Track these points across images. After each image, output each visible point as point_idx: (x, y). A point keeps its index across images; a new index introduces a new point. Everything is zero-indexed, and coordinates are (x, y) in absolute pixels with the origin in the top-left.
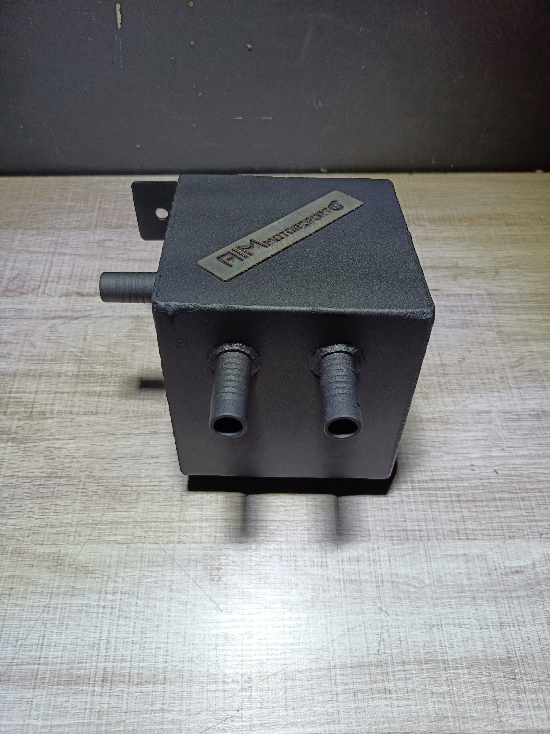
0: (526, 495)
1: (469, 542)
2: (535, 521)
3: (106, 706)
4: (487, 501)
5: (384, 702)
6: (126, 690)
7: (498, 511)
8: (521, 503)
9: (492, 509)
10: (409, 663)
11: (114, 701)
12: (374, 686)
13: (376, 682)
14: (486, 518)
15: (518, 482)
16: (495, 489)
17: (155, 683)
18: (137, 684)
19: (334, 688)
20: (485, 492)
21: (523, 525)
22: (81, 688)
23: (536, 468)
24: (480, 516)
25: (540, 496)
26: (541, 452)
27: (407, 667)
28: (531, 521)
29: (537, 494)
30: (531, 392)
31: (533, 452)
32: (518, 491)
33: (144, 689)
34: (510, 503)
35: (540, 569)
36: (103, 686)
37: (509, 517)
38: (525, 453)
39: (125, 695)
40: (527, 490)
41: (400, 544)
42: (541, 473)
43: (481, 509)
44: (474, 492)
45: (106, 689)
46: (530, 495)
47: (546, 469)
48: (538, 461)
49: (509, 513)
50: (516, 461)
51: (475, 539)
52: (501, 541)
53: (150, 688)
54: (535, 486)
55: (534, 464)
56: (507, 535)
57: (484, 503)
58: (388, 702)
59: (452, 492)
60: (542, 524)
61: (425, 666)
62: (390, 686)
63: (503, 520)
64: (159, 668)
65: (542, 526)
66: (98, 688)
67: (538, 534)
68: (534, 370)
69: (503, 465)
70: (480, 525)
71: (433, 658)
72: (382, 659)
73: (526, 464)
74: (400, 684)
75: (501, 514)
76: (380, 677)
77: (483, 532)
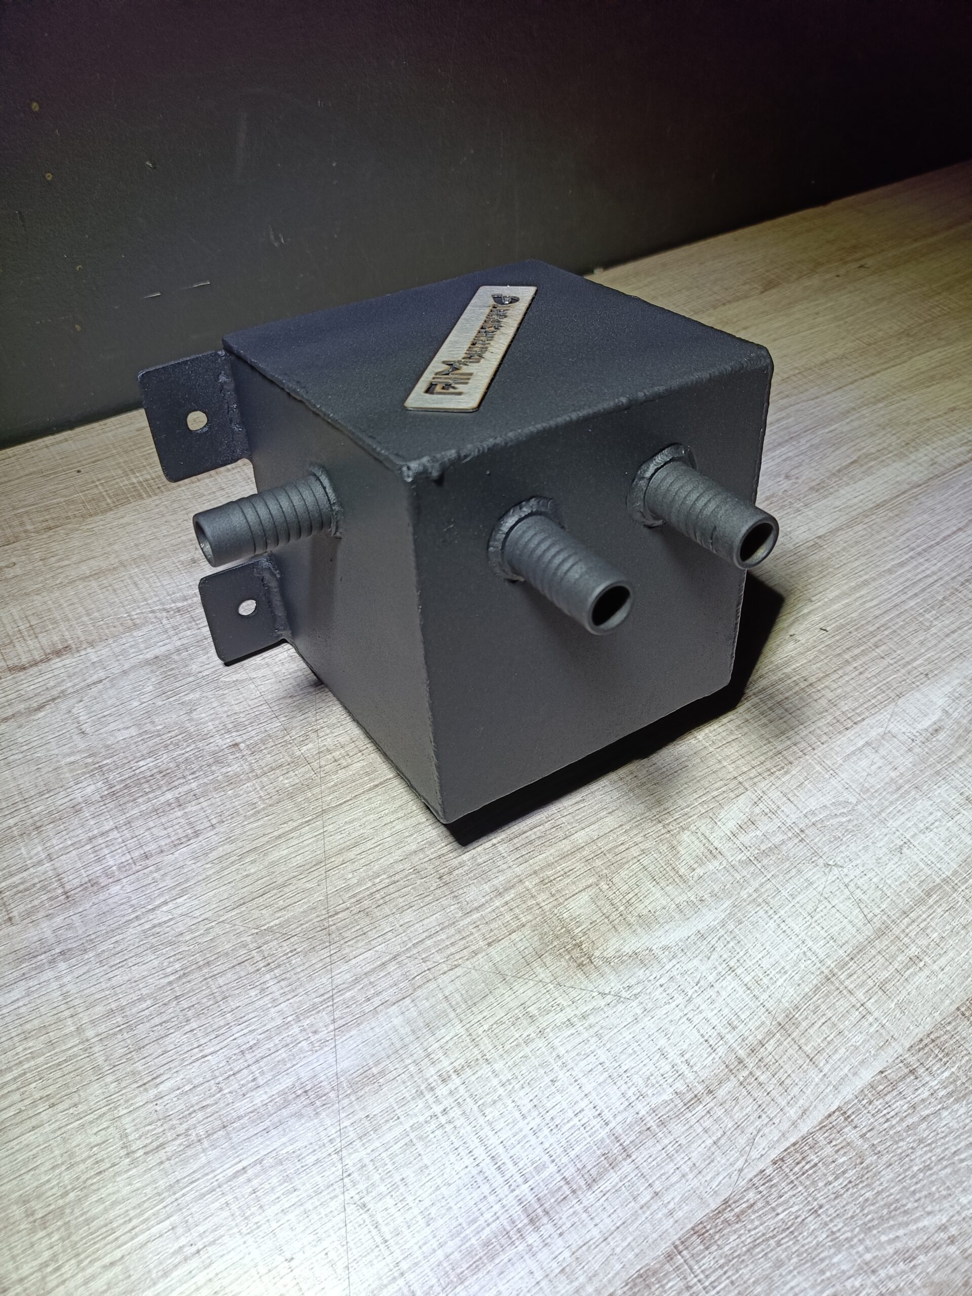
0: (875, 639)
1: (860, 725)
2: (908, 663)
3: (567, 1254)
4: (841, 668)
5: (923, 975)
6: (578, 1208)
7: (861, 673)
8: (877, 650)
9: (853, 675)
10: (912, 909)
11: (574, 1239)
12: (896, 964)
13: (894, 957)
14: (855, 689)
15: (856, 630)
16: (838, 651)
17: (613, 1165)
18: (589, 1186)
19: (853, 999)
20: (831, 659)
21: (899, 674)
22: (504, 1257)
23: (861, 604)
24: (848, 689)
25: (891, 633)
26: (853, 584)
27: (913, 915)
28: (904, 666)
29: (887, 632)
30: (789, 522)
31: (845, 588)
32: (864, 640)
33: (605, 1185)
34: (867, 658)
35: (956, 713)
36: (537, 1229)
37: (879, 674)
38: (837, 593)
39: (584, 1216)
40: (873, 634)
41: (786, 773)
42: (871, 608)
43: (843, 681)
44: (819, 665)
45: (548, 1229)
46: (879, 637)
47: (872, 600)
48: (858, 595)
49: (874, 670)
50: (835, 607)
51: (863, 719)
52: (892, 706)
53: (613, 1178)
54: (877, 625)
55: (855, 600)
56: (892, 695)
57: (840, 672)
58: (927, 972)
59: (794, 679)
60: (918, 662)
61: (931, 902)
62: (914, 951)
63: (875, 681)
64: (602, 1140)
65: (920, 666)
66: (533, 1238)
67: (922, 676)
68: (773, 496)
69: (825, 618)
70: (856, 700)
71: (931, 885)
72: (878, 925)
73: (848, 605)
74: (923, 942)
75: (867, 675)
76: (893, 948)
77: (865, 706)
